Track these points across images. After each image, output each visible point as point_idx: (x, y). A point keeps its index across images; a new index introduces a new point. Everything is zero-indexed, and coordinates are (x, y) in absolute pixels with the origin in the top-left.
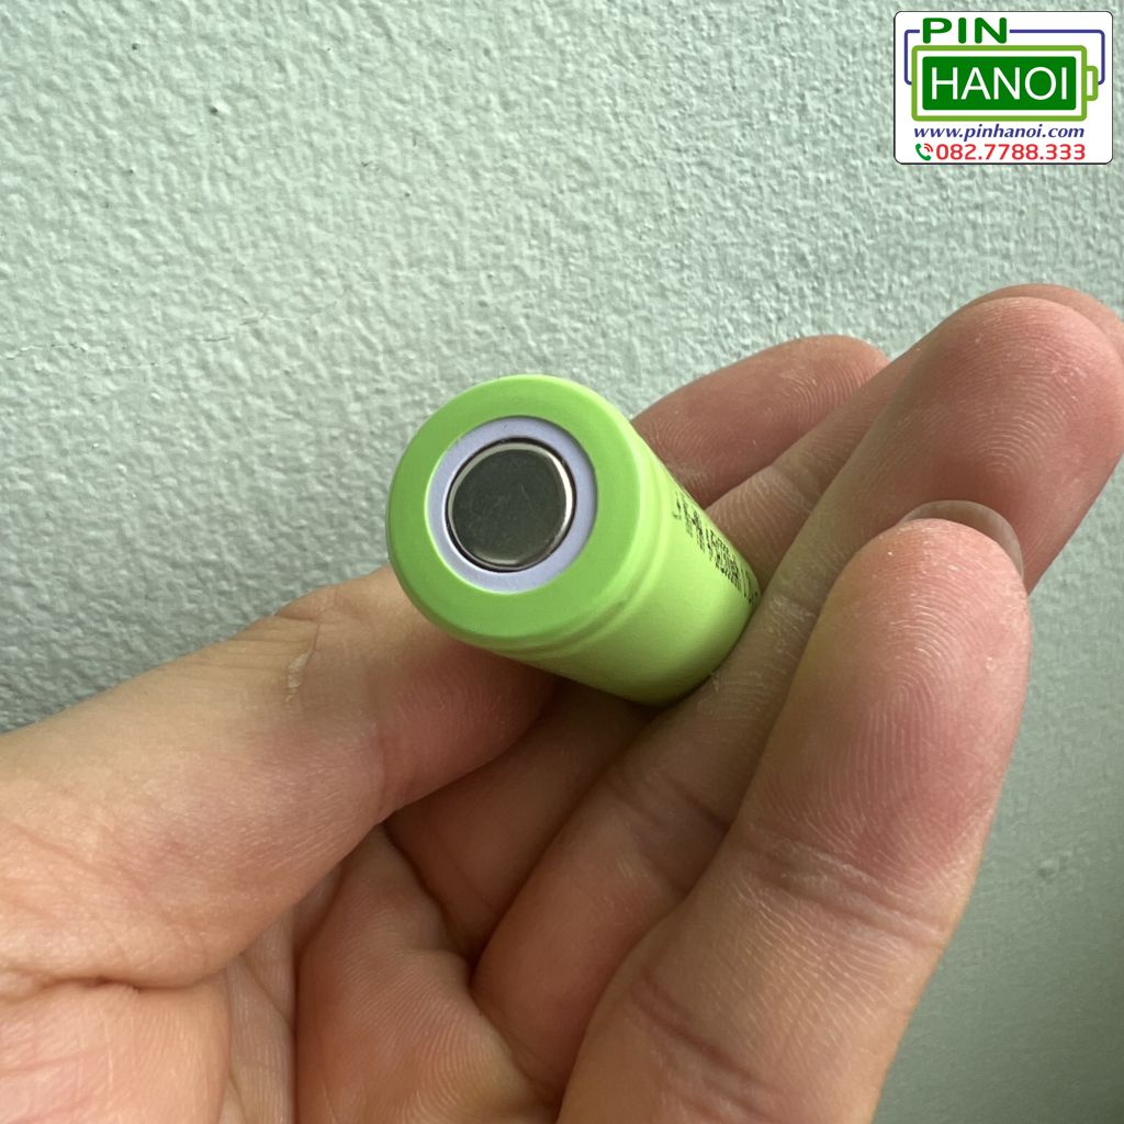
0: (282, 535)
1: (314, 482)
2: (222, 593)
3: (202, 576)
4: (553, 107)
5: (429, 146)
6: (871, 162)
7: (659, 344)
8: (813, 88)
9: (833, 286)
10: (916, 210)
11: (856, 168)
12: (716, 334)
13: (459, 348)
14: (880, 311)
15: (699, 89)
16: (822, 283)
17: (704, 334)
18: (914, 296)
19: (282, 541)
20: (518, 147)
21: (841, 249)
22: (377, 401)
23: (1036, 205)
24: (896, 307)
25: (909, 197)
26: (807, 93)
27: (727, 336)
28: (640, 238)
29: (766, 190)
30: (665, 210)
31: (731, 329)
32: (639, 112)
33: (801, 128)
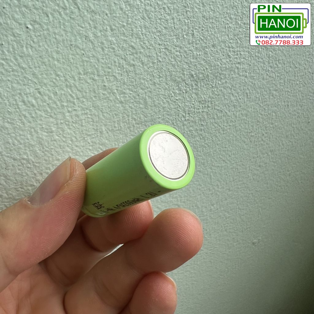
0: (46, 151)
1: (55, 135)
2: (28, 168)
3: (22, 163)
4: (125, 31)
5: (90, 41)
6: (211, 50)
7: (153, 98)
8: (196, 29)
9: (200, 84)
10: (223, 63)
11: (207, 51)
12: (169, 96)
13: (98, 98)
14: (213, 91)
15: (165, 28)
16: (198, 83)
17: (166, 96)
18: (222, 87)
19: (46, 153)
20: (115, 41)
21: (203, 73)
22: (74, 113)
23: (254, 63)
24: (217, 90)
25: (221, 60)
26: (194, 30)
27: (172, 96)
28: (149, 69)
29: (183, 56)
30: (156, 61)
31: (173, 95)
32: (149, 33)
33: (193, 40)
